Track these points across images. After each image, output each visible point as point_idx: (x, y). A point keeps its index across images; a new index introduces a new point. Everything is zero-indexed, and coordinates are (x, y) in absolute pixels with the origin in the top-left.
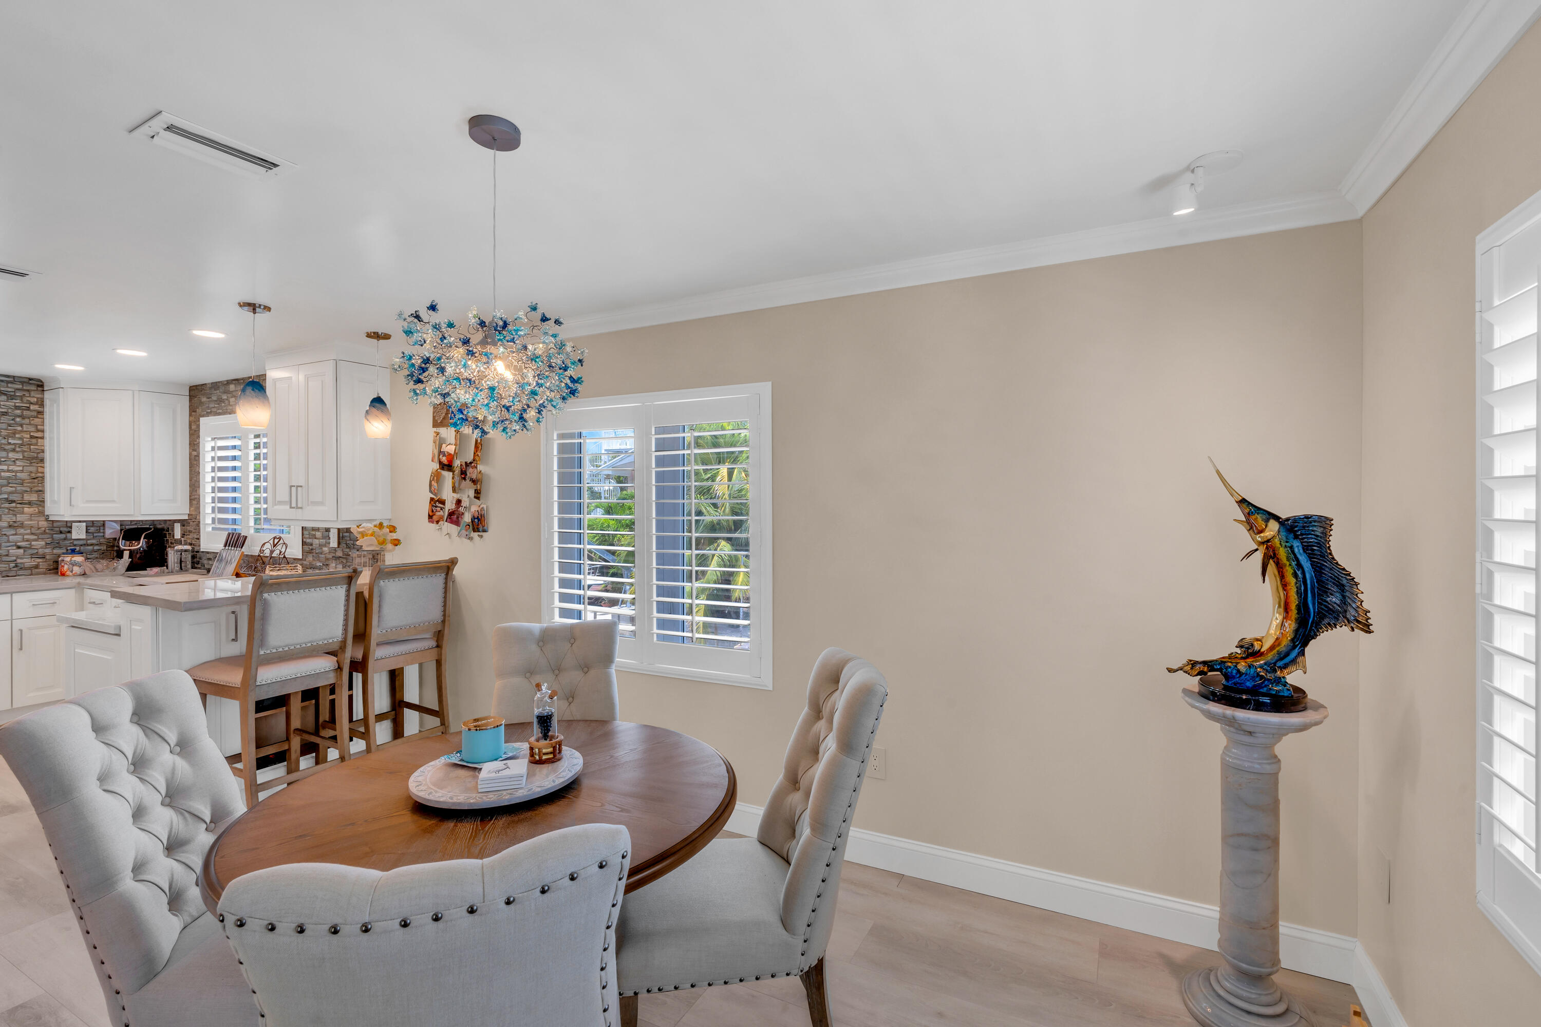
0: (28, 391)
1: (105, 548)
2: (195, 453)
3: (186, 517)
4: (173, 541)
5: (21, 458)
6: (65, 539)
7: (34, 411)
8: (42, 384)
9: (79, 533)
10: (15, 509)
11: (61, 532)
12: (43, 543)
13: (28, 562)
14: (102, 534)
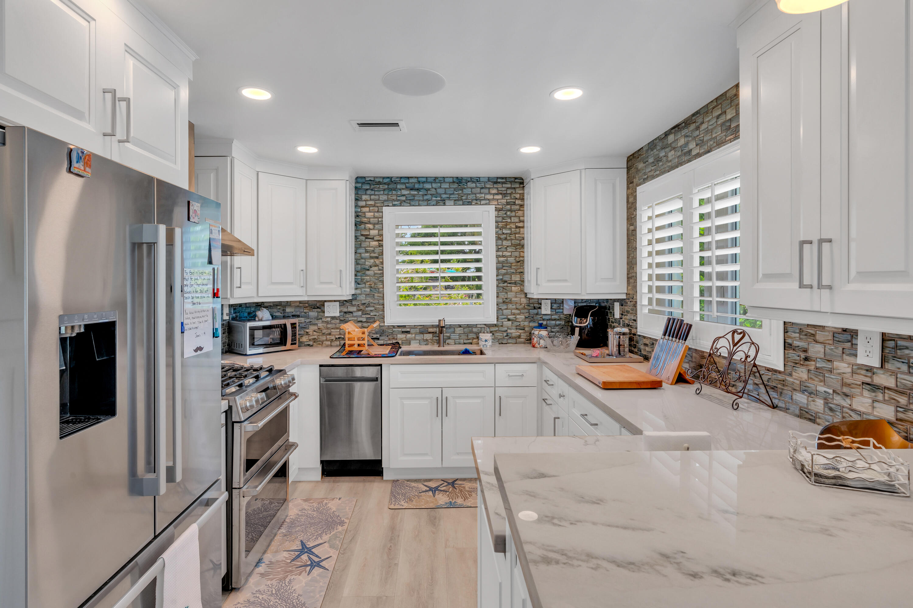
0: (514, 188)
1: (564, 323)
2: (632, 228)
3: (624, 297)
4: (614, 321)
5: (510, 245)
6: (537, 314)
7: (518, 205)
8: (521, 181)
9: (546, 310)
10: (507, 288)
11: (535, 308)
12: (523, 317)
13: (514, 332)
14: (561, 311)
